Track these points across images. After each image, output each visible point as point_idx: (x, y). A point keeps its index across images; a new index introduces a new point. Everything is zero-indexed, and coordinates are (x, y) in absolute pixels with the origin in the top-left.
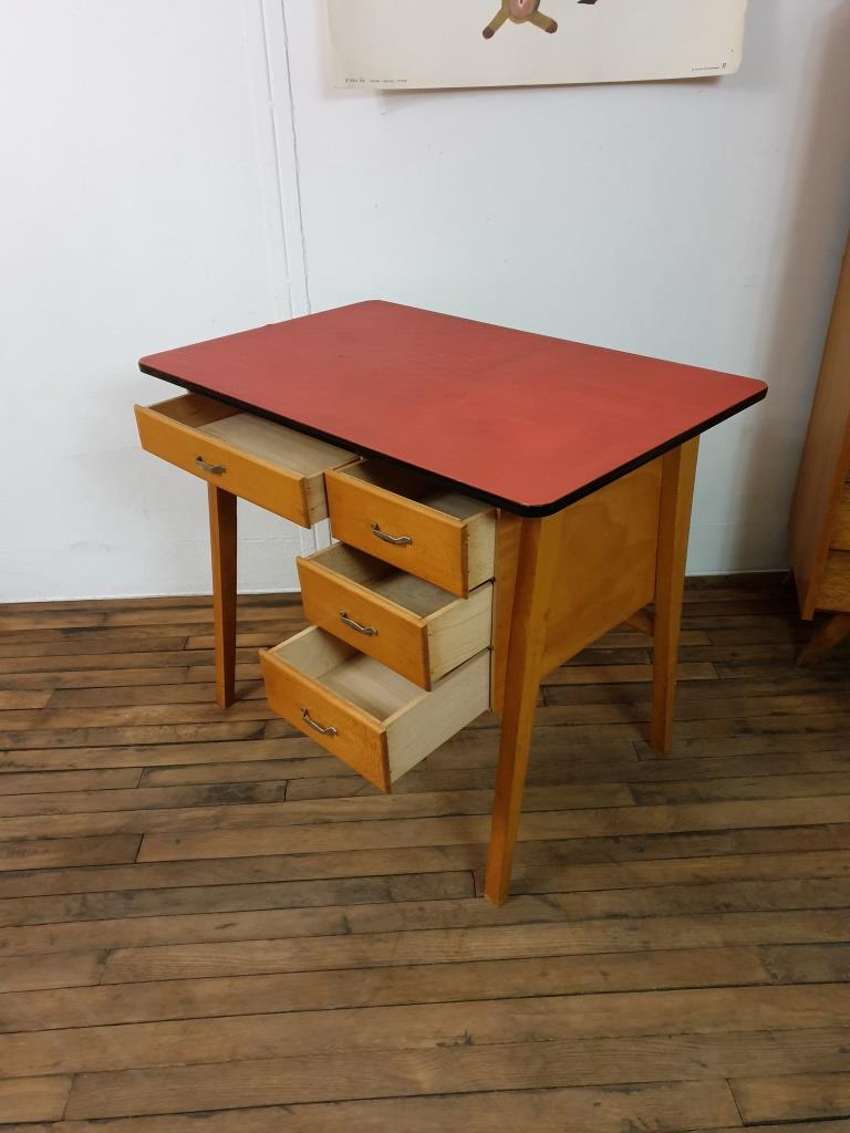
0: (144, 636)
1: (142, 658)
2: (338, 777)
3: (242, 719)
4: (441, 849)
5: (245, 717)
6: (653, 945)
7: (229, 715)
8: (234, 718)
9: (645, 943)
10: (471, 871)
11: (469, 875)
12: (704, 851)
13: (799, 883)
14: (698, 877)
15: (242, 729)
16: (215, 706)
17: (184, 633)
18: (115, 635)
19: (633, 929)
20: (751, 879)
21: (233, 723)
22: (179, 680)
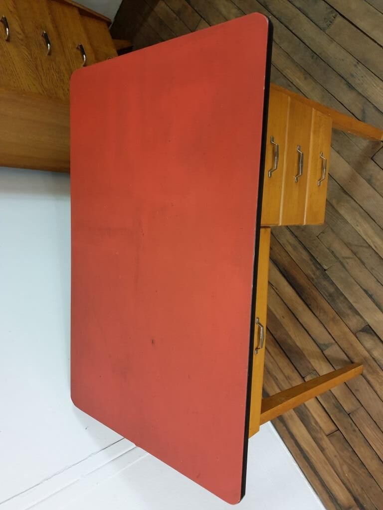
0: (345, 468)
1: (363, 452)
2: (363, 264)
3: (363, 349)
4: (369, 181)
5: (360, 348)
6: (355, 62)
7: (365, 358)
8: (366, 354)
9: (355, 66)
10: (372, 159)
11: (374, 158)
12: (290, 86)
13: (281, 46)
14: (305, 78)
15: (369, 342)
16: (365, 372)
17: (326, 442)
18: (356, 488)
19: (352, 75)
20: (293, 60)
21: (368, 351)
22: (362, 413)
